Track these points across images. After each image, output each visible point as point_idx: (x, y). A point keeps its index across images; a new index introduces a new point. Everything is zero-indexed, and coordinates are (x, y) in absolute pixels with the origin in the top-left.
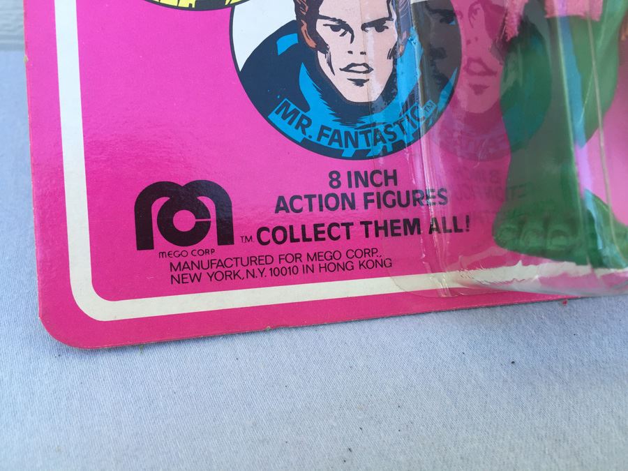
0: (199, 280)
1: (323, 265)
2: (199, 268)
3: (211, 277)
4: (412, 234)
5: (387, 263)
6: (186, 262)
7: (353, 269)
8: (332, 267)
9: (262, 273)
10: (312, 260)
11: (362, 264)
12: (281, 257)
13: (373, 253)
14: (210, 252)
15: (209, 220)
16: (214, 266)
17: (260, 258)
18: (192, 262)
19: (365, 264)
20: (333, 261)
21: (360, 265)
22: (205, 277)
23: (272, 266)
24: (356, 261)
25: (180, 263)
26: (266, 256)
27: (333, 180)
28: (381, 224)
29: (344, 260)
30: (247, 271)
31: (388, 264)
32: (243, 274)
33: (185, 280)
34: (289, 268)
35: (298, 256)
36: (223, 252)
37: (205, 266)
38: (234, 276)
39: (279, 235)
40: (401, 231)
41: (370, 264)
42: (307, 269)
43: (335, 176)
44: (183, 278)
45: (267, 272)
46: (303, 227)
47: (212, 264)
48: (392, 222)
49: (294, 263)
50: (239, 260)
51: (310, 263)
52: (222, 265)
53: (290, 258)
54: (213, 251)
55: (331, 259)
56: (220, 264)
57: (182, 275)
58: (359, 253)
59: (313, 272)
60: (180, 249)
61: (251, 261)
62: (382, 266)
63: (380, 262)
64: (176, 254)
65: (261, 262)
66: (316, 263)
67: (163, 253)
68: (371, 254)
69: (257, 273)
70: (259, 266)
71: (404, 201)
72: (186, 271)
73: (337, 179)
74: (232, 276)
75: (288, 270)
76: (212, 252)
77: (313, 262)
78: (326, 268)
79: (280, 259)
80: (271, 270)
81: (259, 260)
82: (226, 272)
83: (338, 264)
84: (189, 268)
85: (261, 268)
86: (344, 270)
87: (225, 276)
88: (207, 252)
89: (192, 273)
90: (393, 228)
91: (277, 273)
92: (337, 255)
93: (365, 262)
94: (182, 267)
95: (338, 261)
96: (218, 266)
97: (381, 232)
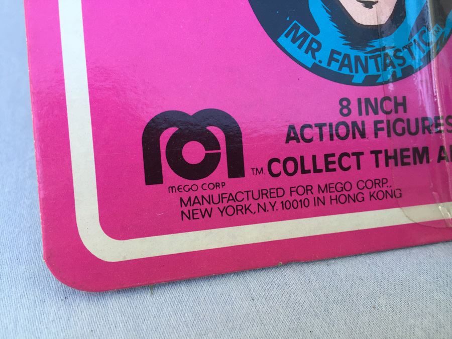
0: (210, 216)
1: (333, 197)
2: (209, 203)
3: (222, 212)
4: (421, 162)
5: (397, 193)
6: (196, 197)
7: (363, 200)
8: (343, 199)
9: (273, 207)
10: (323, 192)
11: (373, 196)
12: (292, 189)
13: (383, 183)
14: (221, 186)
15: (219, 151)
16: (225, 200)
17: (272, 191)
18: (203, 197)
19: (375, 195)
20: (344, 192)
21: (371, 196)
22: (216, 212)
23: (284, 199)
24: (366, 192)
25: (190, 198)
26: (277, 189)
27: (343, 107)
28: (391, 153)
29: (355, 191)
30: (259, 204)
31: (398, 195)
32: (254, 208)
33: (195, 216)
34: (301, 201)
35: (309, 188)
36: (234, 185)
37: (216, 200)
38: (246, 211)
39: (290, 166)
40: (411, 160)
41: (381, 195)
42: (319, 201)
43: (345, 103)
44: (193, 214)
45: (279, 206)
46: (314, 157)
47: (222, 198)
48: (402, 150)
49: (305, 196)
50: (250, 194)
51: (321, 196)
52: (233, 199)
53: (301, 190)
54: (223, 184)
55: (342, 190)
56: (231, 198)
57: (193, 210)
58: (369, 184)
59: (324, 204)
60: (190, 182)
61: (262, 194)
62: (392, 197)
63: (390, 193)
64: (186, 188)
65: (273, 195)
66: (327, 195)
67: (172, 188)
68: (381, 184)
69: (269, 207)
70: (270, 200)
71: (413, 129)
72: (197, 206)
73: (347, 107)
74: (244, 211)
75: (299, 203)
76: (223, 186)
77: (324, 195)
78: (337, 199)
79: (291, 191)
80: (282, 202)
81: (271, 193)
82: (237, 206)
83: (349, 195)
84: (199, 202)
85: (273, 201)
86: (354, 201)
87: (236, 211)
88: (217, 185)
89: (203, 208)
90: (403, 157)
91: (288, 206)
92: (348, 187)
93: (376, 193)
94: (192, 203)
95: (349, 193)
96: (229, 200)
97: (391, 162)
